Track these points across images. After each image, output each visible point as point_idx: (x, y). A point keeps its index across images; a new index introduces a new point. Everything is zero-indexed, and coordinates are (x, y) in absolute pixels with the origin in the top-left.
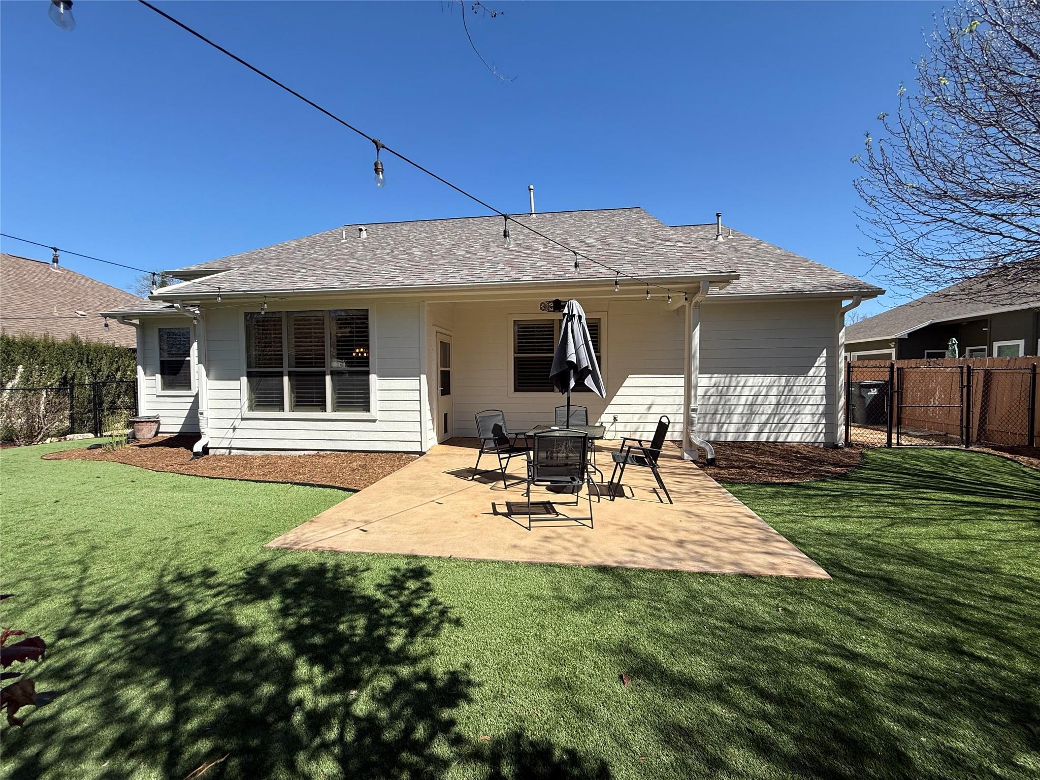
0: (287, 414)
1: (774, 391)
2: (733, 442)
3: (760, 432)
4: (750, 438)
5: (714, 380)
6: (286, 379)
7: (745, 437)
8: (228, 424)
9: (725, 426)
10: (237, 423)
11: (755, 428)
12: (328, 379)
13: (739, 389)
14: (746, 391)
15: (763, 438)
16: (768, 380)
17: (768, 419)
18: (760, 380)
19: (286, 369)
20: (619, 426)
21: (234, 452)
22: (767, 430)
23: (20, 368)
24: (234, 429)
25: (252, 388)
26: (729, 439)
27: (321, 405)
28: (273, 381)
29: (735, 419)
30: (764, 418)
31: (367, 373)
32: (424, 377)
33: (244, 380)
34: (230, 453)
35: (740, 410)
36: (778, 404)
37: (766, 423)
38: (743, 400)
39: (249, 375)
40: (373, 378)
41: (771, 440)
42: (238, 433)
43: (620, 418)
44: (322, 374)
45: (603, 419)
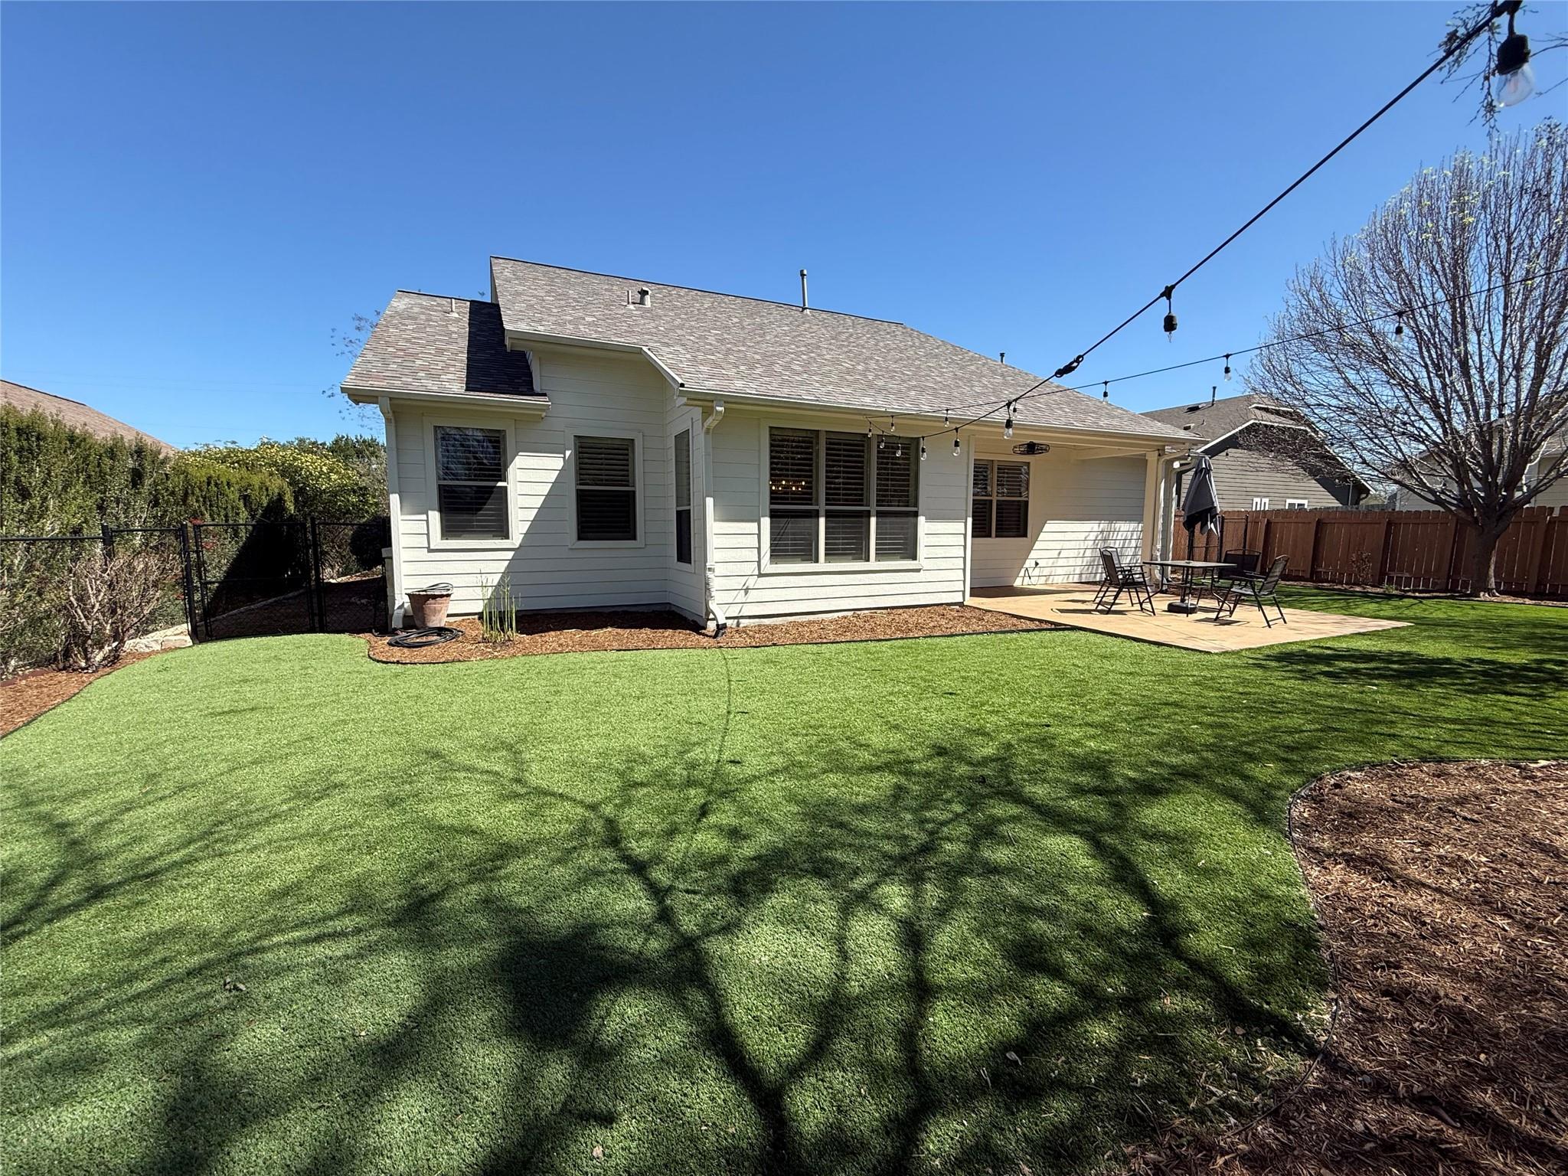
0: (822, 566)
6: (822, 521)
8: (740, 583)
10: (751, 582)
12: (873, 520)
19: (822, 507)
20: (1037, 571)
21: (744, 622)
24: (747, 590)
25: (775, 533)
31: (916, 515)
32: (969, 519)
33: (766, 522)
34: (738, 625)
39: (774, 515)
40: (921, 519)
42: (753, 595)
43: (1041, 563)
44: (868, 515)
45: (1027, 565)
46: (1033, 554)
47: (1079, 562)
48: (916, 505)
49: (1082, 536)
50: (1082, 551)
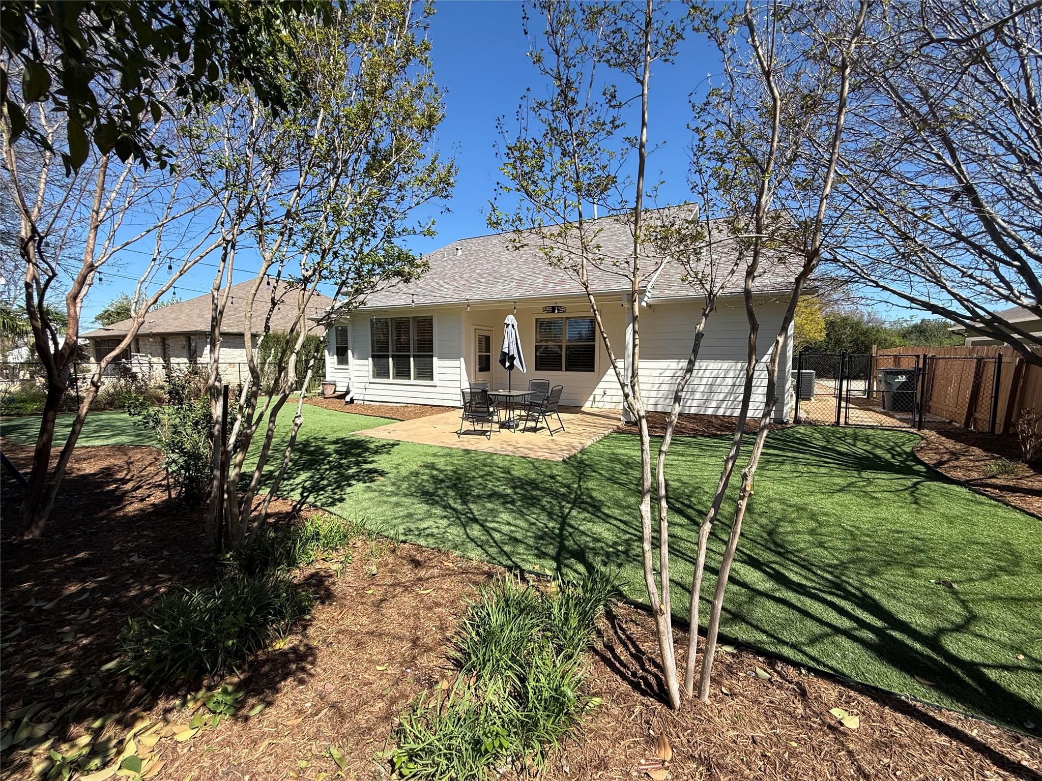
0: (391, 380)
1: (731, 374)
2: (696, 415)
3: (718, 408)
4: (710, 412)
5: (681, 364)
6: (390, 359)
7: (705, 411)
8: (362, 385)
9: (690, 401)
10: (368, 386)
11: (714, 404)
12: (412, 359)
13: (701, 372)
14: (707, 374)
15: (721, 412)
16: (726, 365)
17: (726, 397)
18: (720, 364)
19: (390, 353)
20: (606, 398)
21: (366, 403)
22: (724, 406)
23: (273, 351)
24: (366, 389)
25: (374, 365)
26: (693, 411)
27: (408, 376)
28: (384, 360)
29: (697, 396)
30: (721, 396)
31: (432, 356)
32: (462, 359)
33: (370, 359)
34: (364, 403)
35: (702, 388)
36: (734, 385)
37: (723, 401)
38: (704, 381)
39: (373, 357)
40: (435, 359)
41: (727, 414)
42: (368, 392)
43: (608, 392)
44: (409, 357)
45: (595, 392)
46: (601, 385)
47: (654, 394)
48: (432, 351)
49: (657, 372)
50: (657, 386)
